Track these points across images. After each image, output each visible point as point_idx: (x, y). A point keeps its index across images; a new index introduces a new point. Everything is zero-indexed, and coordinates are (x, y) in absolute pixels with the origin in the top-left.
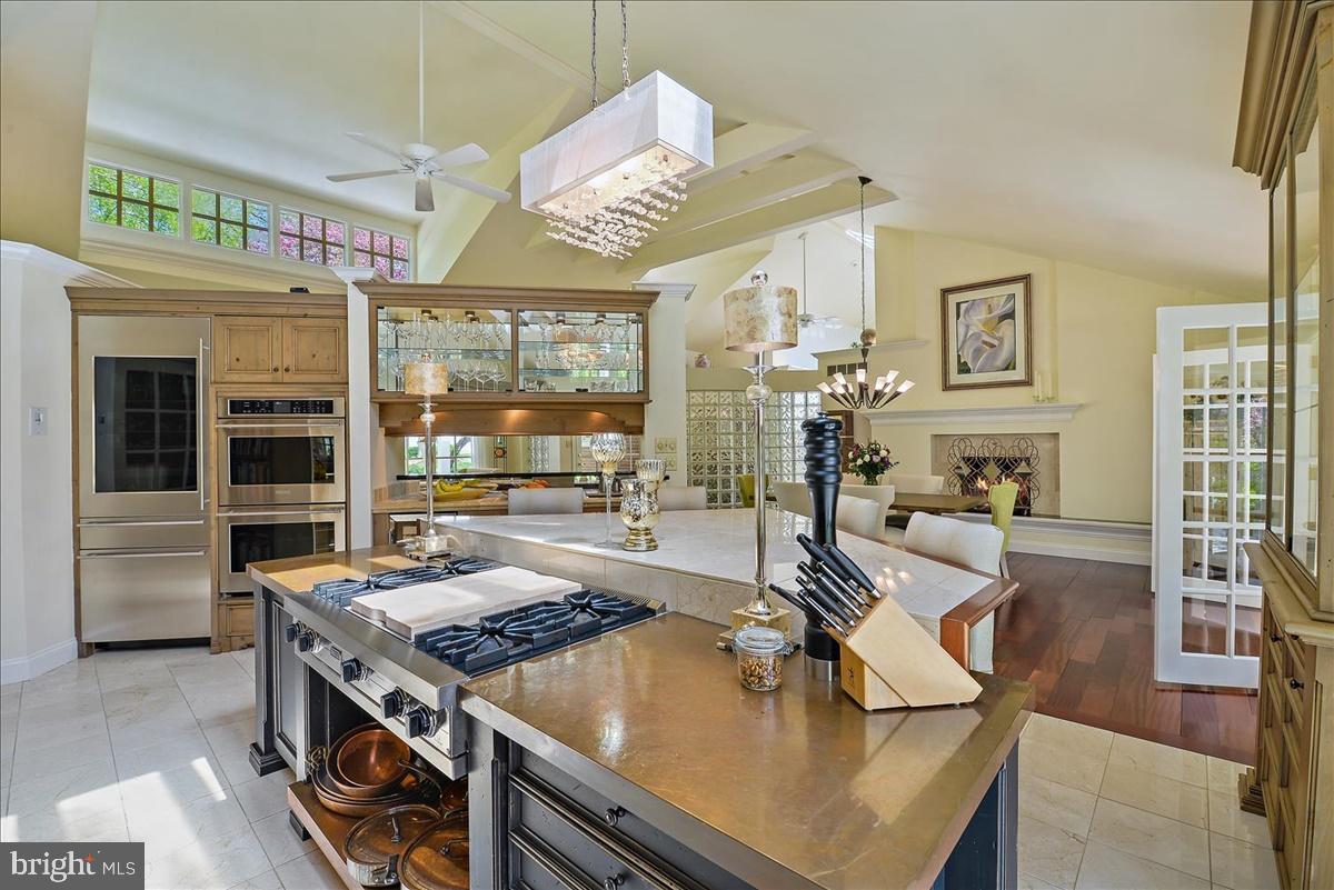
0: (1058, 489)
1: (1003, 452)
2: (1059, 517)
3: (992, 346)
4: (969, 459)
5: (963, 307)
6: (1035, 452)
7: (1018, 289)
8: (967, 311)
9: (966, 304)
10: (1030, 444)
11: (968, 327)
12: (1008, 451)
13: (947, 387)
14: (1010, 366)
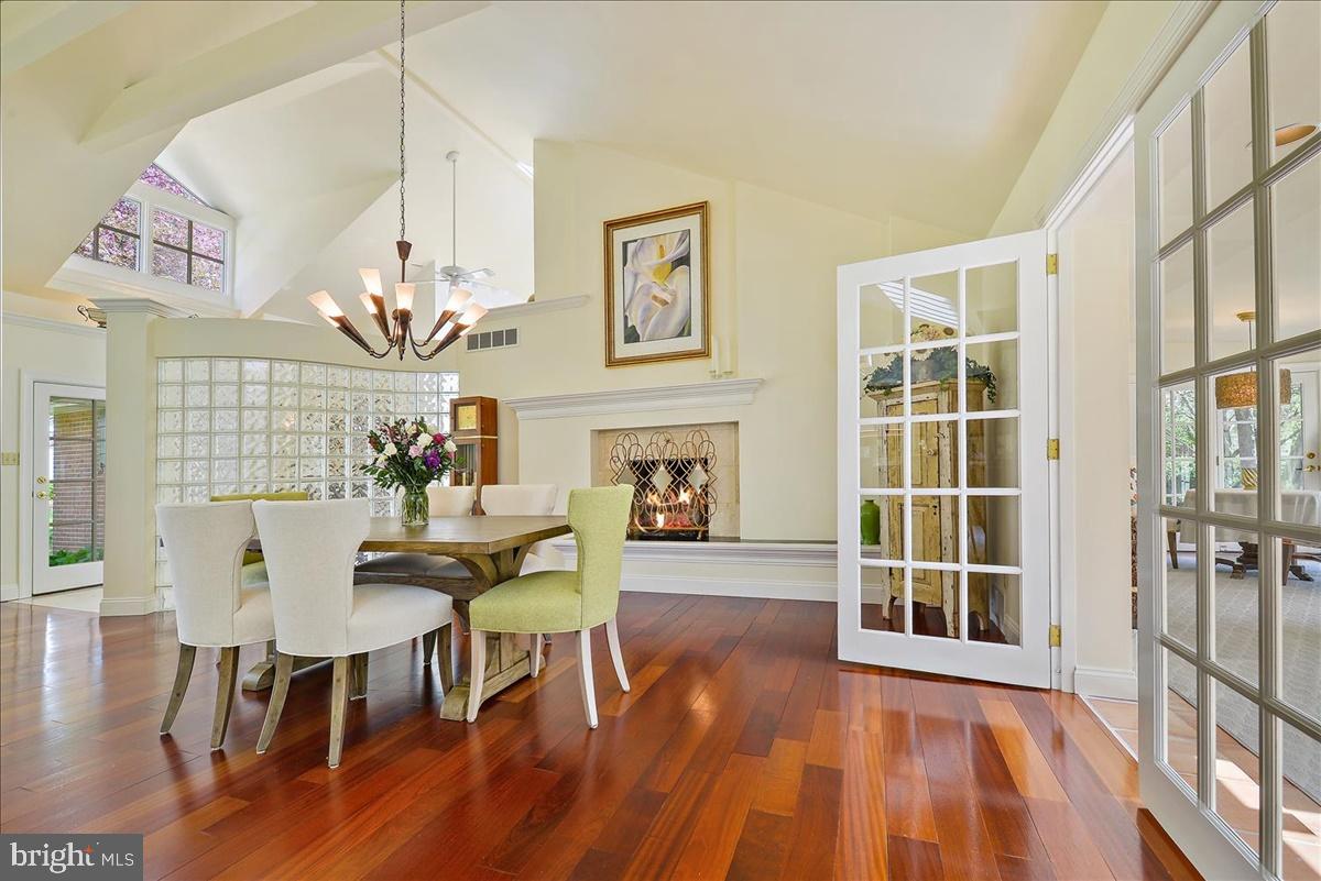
0: (738, 501)
1: (675, 452)
2: (737, 540)
3: (665, 303)
4: (635, 463)
5: (631, 247)
6: (711, 450)
7: (692, 222)
8: (635, 253)
9: (635, 244)
10: (705, 436)
11: (636, 275)
12: (680, 450)
13: (611, 362)
14: (684, 331)
